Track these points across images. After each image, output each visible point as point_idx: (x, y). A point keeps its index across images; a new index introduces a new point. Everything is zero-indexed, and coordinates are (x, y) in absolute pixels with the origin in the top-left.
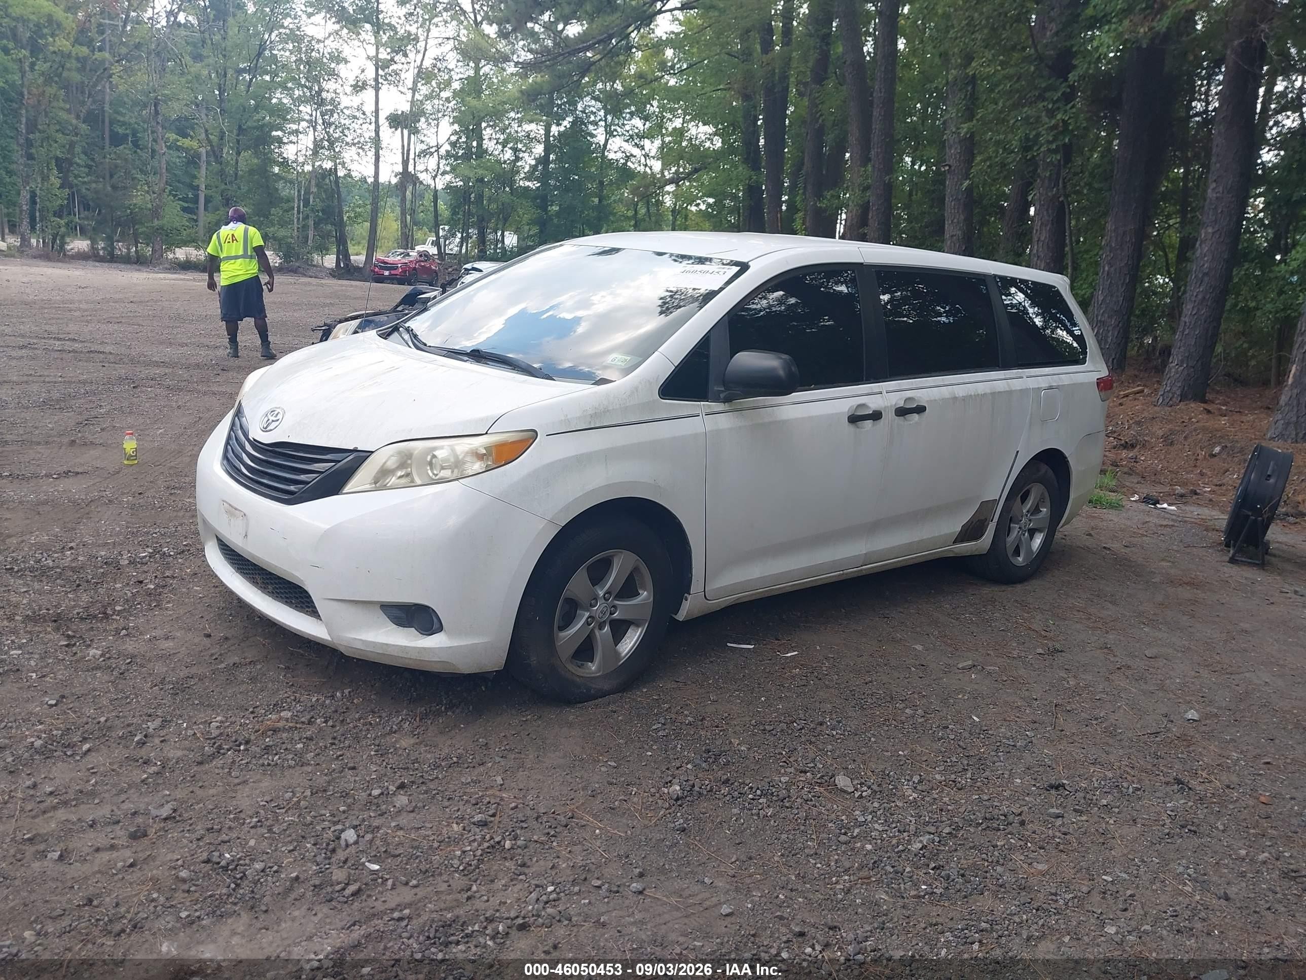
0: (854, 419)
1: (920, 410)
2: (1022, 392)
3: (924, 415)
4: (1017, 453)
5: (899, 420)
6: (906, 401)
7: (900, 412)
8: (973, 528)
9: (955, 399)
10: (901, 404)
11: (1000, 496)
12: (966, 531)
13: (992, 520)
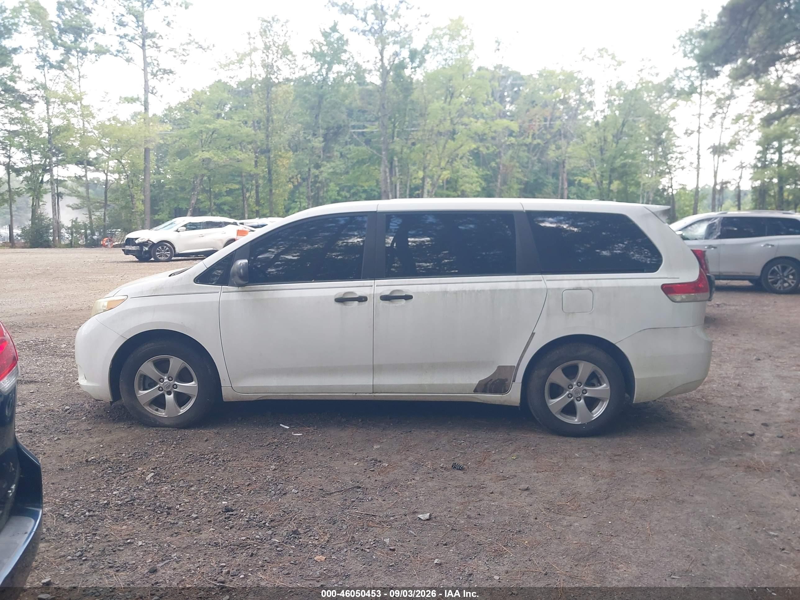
0: (341, 300)
1: (408, 298)
2: (533, 291)
3: (410, 301)
4: (533, 334)
5: (386, 303)
6: (393, 292)
7: (385, 298)
8: (493, 384)
9: (445, 292)
10: (388, 293)
11: (518, 364)
12: (486, 385)
13: (514, 381)
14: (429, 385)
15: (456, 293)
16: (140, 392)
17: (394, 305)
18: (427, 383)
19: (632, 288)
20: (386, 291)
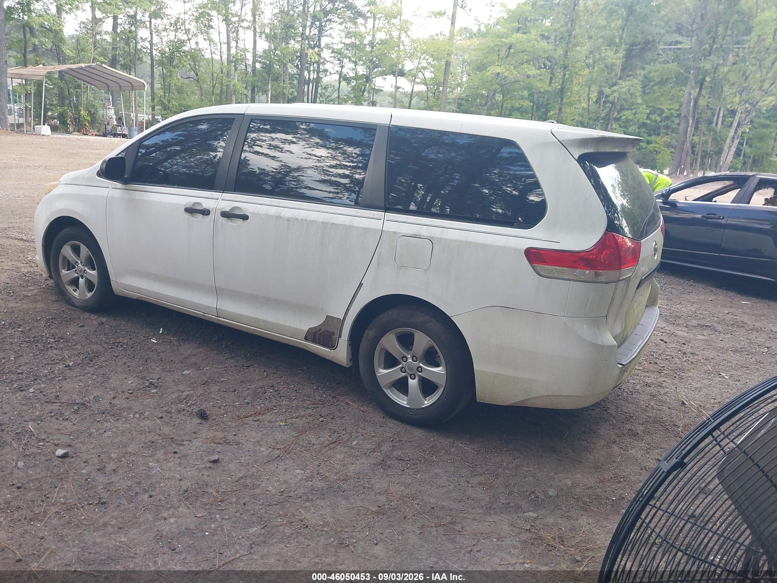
0: (191, 211)
1: (245, 217)
2: (366, 231)
3: (247, 222)
4: (361, 284)
5: (224, 220)
6: (234, 208)
7: (226, 215)
8: (321, 334)
9: (278, 218)
10: (227, 209)
11: (344, 318)
12: (315, 334)
13: (340, 337)
14: (264, 321)
15: (288, 220)
16: (63, 271)
17: (231, 224)
18: (261, 318)
19: (484, 246)
20: (227, 206)
